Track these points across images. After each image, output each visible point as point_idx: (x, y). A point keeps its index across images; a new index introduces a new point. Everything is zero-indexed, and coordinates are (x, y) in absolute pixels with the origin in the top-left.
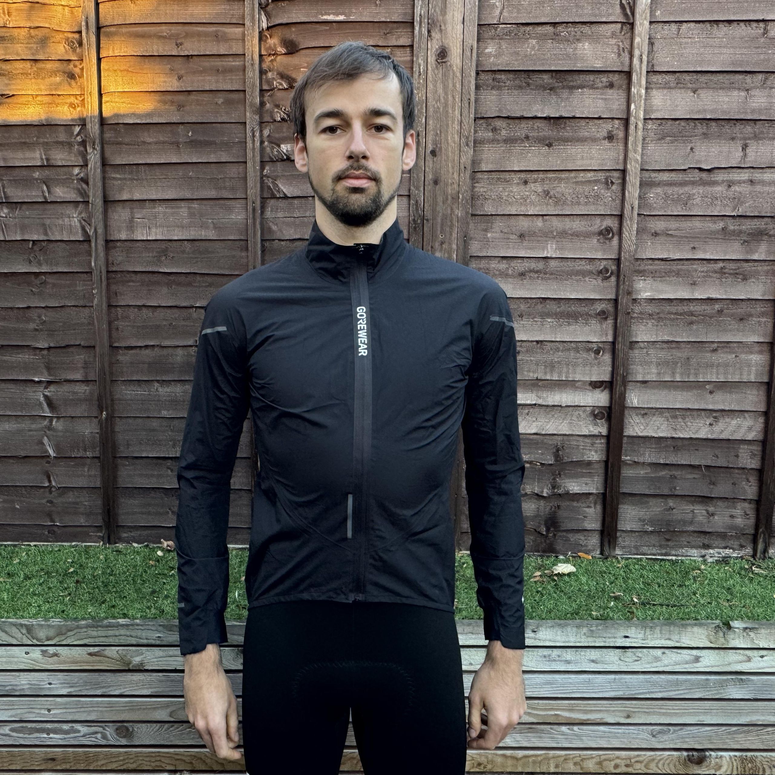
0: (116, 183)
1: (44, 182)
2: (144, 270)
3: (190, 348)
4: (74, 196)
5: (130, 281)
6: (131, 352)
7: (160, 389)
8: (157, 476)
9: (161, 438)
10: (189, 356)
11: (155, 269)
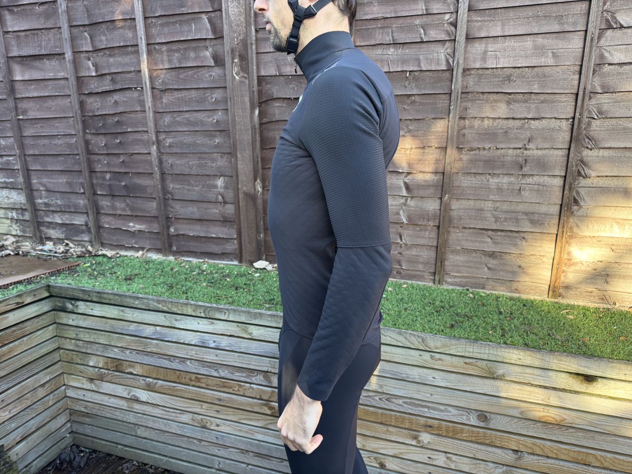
0: (476, 24)
1: (422, 27)
2: (491, 91)
3: (519, 151)
4: (443, 36)
5: (479, 100)
6: (471, 153)
7: (491, 180)
8: (480, 242)
9: (486, 215)
10: (517, 156)
11: (500, 90)
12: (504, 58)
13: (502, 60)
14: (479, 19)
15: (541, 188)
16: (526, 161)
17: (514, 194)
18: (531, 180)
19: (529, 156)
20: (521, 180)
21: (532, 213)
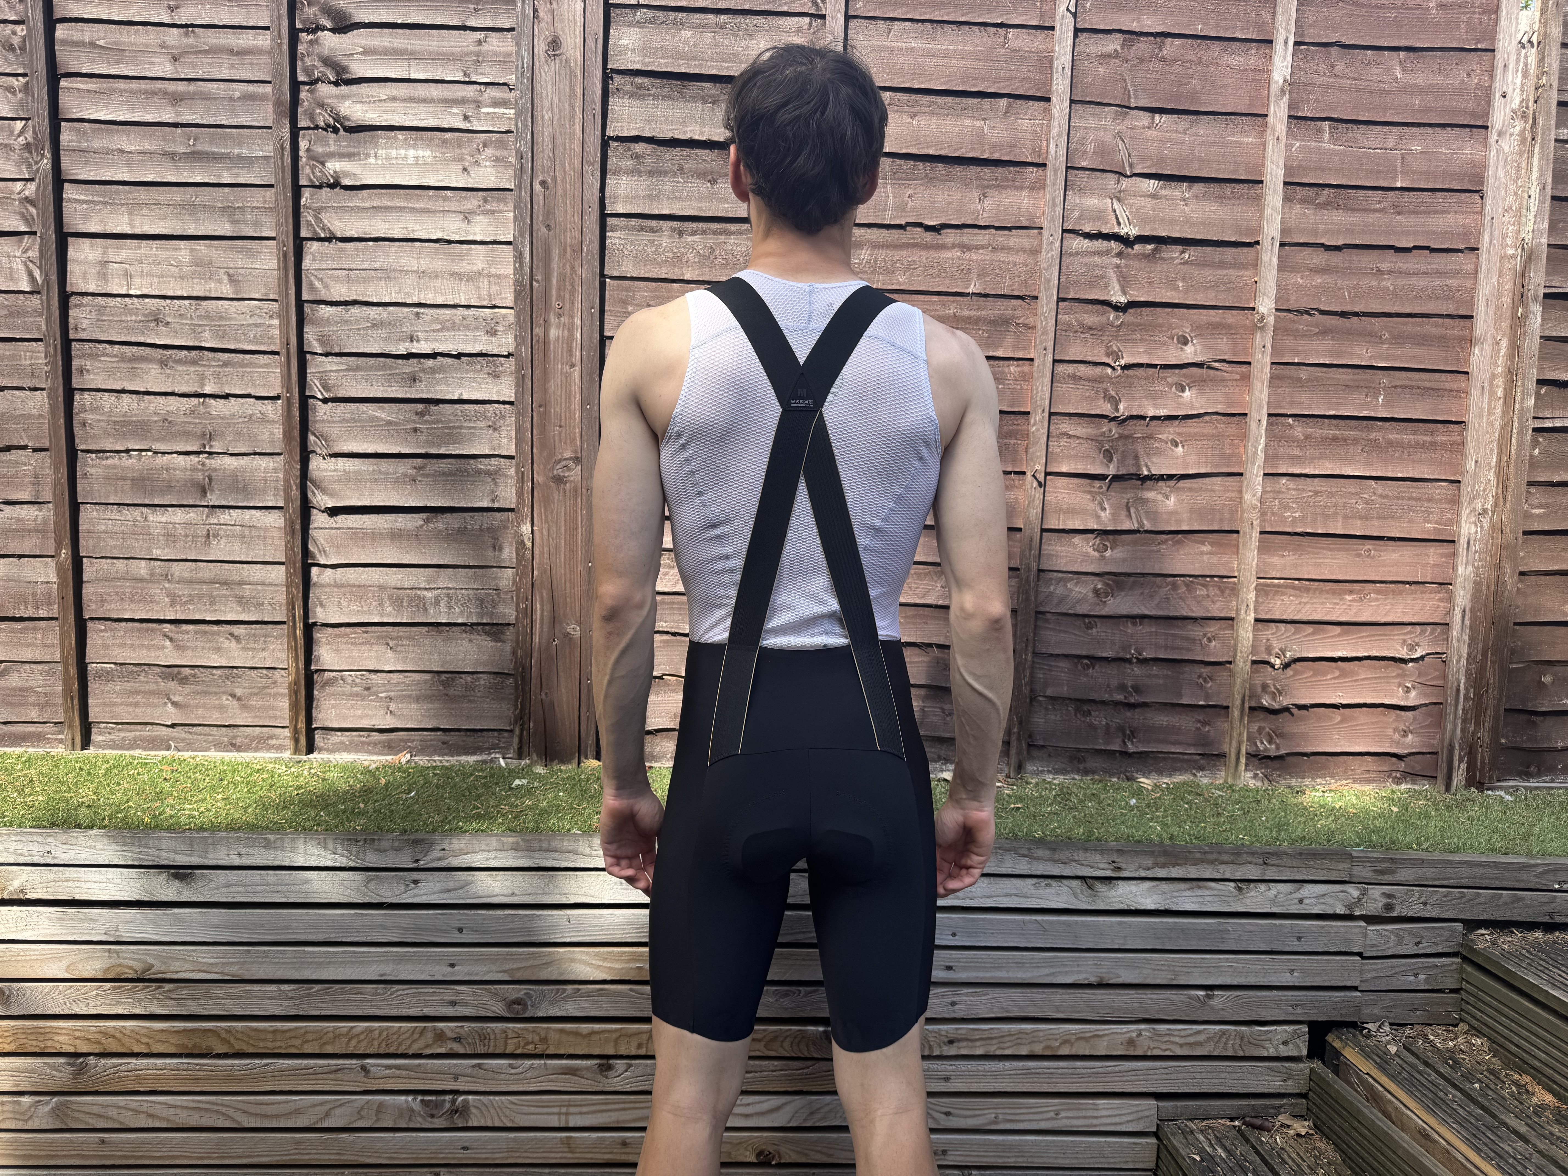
0: (79, 207)
2: (124, 339)
3: (194, 459)
4: (15, 223)
5: (103, 355)
6: (104, 462)
7: (151, 518)
8: (149, 648)
9: (152, 592)
10: (194, 469)
11: (141, 339)
12: (142, 276)
13: (137, 281)
14: (83, 197)
15: (247, 532)
16: (210, 479)
17: (199, 544)
18: (228, 517)
19: (215, 470)
20: (207, 517)
21: (241, 583)
